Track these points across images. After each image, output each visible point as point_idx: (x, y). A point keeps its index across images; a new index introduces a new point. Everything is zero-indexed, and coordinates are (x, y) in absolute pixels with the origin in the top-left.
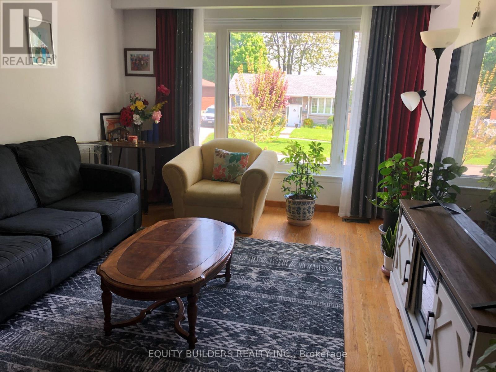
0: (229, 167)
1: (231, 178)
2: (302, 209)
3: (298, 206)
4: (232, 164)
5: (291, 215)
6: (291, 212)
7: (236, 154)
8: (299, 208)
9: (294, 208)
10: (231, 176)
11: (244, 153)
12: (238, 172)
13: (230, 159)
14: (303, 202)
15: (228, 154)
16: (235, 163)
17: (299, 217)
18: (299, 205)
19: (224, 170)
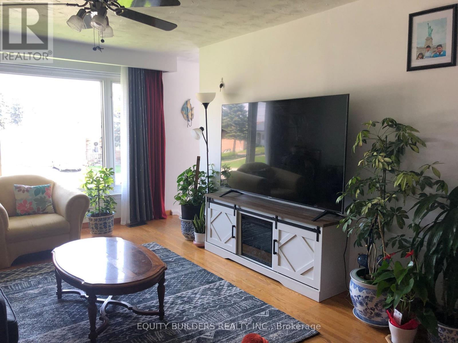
0: (36, 200)
1: (41, 210)
2: (108, 223)
3: (104, 222)
4: (38, 197)
5: (98, 231)
6: (99, 228)
7: (39, 187)
8: (105, 223)
9: (101, 224)
10: (40, 207)
11: (45, 185)
12: (47, 203)
13: (35, 193)
14: (108, 218)
15: (31, 188)
16: (41, 195)
17: (106, 230)
18: (105, 220)
19: (31, 203)
